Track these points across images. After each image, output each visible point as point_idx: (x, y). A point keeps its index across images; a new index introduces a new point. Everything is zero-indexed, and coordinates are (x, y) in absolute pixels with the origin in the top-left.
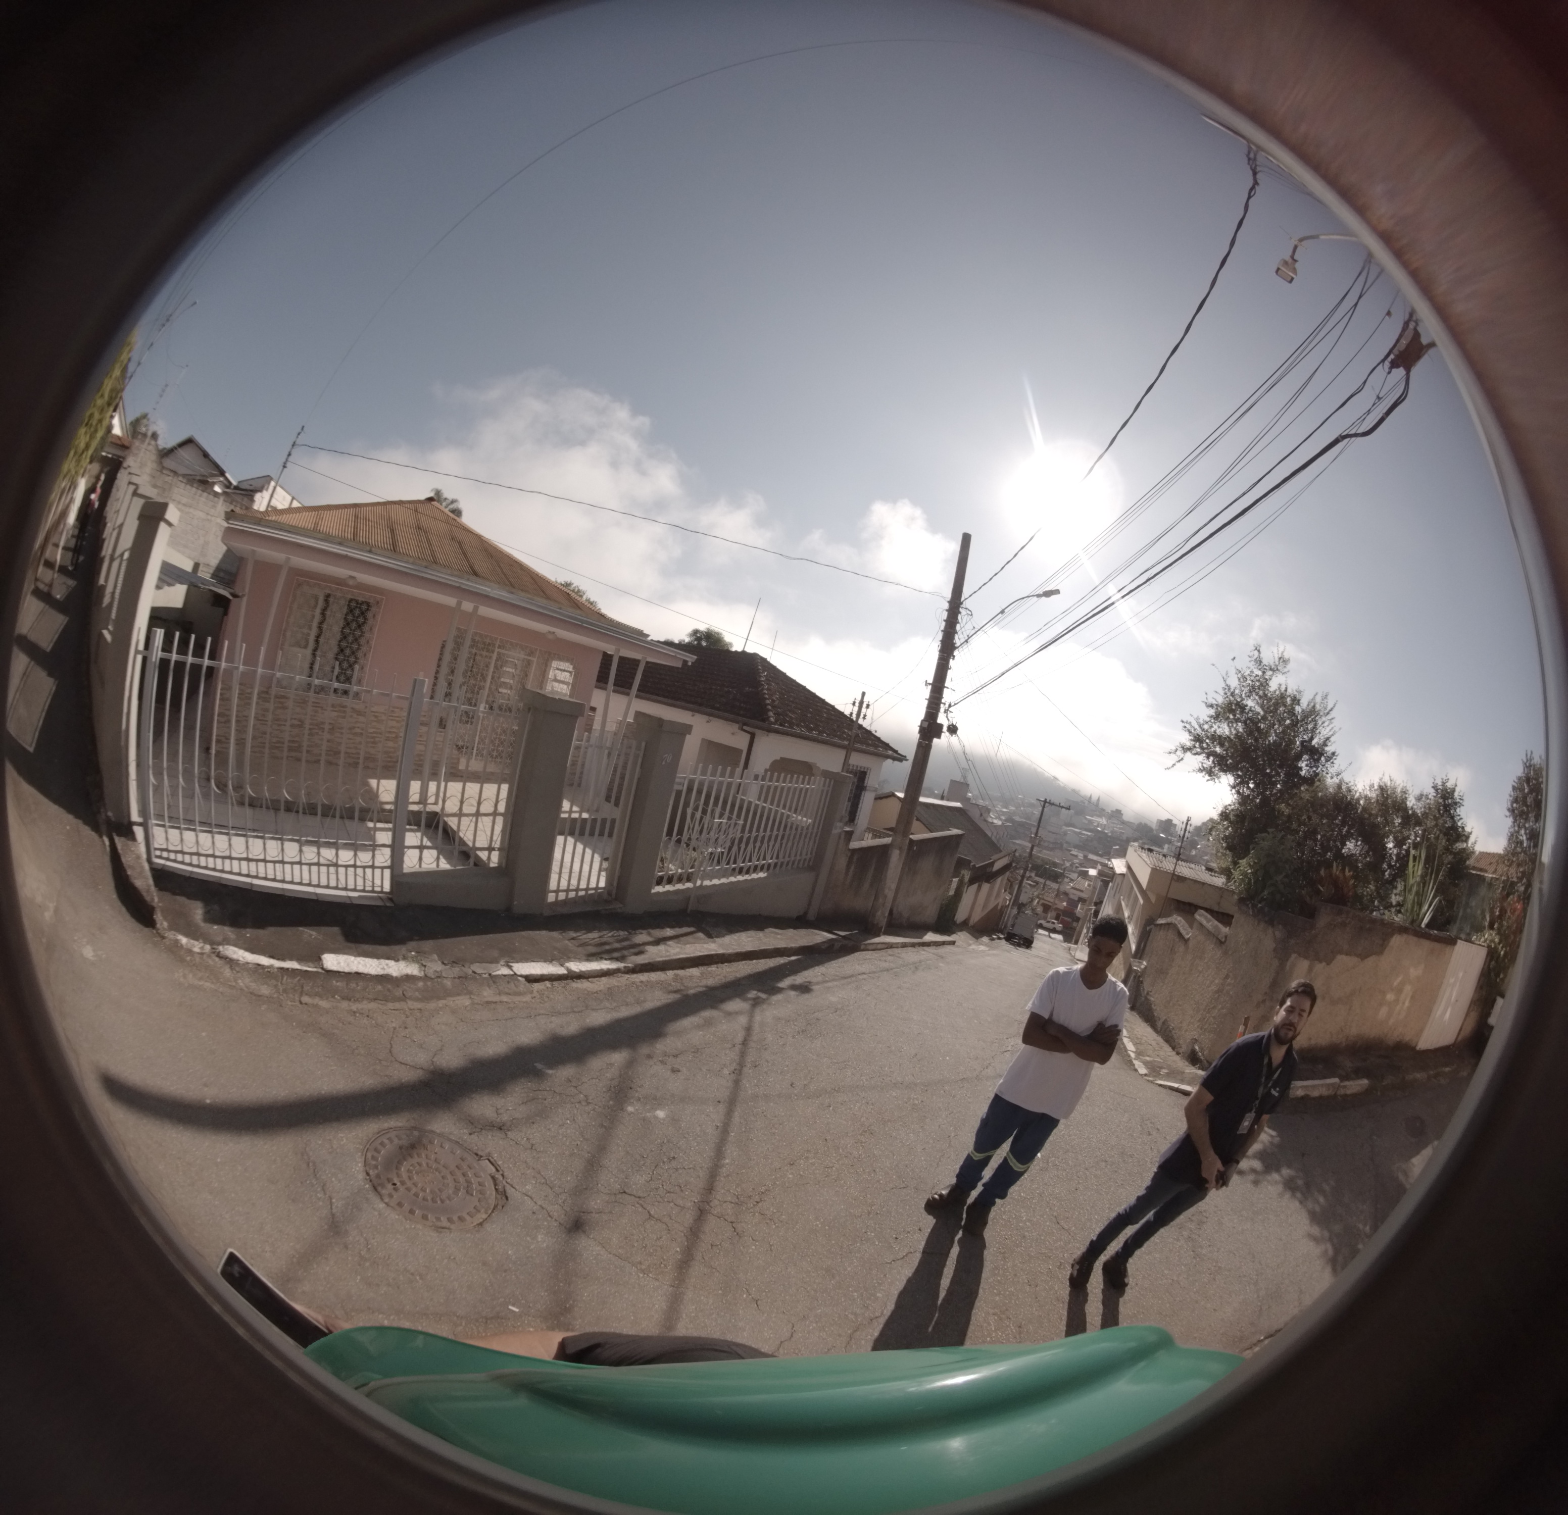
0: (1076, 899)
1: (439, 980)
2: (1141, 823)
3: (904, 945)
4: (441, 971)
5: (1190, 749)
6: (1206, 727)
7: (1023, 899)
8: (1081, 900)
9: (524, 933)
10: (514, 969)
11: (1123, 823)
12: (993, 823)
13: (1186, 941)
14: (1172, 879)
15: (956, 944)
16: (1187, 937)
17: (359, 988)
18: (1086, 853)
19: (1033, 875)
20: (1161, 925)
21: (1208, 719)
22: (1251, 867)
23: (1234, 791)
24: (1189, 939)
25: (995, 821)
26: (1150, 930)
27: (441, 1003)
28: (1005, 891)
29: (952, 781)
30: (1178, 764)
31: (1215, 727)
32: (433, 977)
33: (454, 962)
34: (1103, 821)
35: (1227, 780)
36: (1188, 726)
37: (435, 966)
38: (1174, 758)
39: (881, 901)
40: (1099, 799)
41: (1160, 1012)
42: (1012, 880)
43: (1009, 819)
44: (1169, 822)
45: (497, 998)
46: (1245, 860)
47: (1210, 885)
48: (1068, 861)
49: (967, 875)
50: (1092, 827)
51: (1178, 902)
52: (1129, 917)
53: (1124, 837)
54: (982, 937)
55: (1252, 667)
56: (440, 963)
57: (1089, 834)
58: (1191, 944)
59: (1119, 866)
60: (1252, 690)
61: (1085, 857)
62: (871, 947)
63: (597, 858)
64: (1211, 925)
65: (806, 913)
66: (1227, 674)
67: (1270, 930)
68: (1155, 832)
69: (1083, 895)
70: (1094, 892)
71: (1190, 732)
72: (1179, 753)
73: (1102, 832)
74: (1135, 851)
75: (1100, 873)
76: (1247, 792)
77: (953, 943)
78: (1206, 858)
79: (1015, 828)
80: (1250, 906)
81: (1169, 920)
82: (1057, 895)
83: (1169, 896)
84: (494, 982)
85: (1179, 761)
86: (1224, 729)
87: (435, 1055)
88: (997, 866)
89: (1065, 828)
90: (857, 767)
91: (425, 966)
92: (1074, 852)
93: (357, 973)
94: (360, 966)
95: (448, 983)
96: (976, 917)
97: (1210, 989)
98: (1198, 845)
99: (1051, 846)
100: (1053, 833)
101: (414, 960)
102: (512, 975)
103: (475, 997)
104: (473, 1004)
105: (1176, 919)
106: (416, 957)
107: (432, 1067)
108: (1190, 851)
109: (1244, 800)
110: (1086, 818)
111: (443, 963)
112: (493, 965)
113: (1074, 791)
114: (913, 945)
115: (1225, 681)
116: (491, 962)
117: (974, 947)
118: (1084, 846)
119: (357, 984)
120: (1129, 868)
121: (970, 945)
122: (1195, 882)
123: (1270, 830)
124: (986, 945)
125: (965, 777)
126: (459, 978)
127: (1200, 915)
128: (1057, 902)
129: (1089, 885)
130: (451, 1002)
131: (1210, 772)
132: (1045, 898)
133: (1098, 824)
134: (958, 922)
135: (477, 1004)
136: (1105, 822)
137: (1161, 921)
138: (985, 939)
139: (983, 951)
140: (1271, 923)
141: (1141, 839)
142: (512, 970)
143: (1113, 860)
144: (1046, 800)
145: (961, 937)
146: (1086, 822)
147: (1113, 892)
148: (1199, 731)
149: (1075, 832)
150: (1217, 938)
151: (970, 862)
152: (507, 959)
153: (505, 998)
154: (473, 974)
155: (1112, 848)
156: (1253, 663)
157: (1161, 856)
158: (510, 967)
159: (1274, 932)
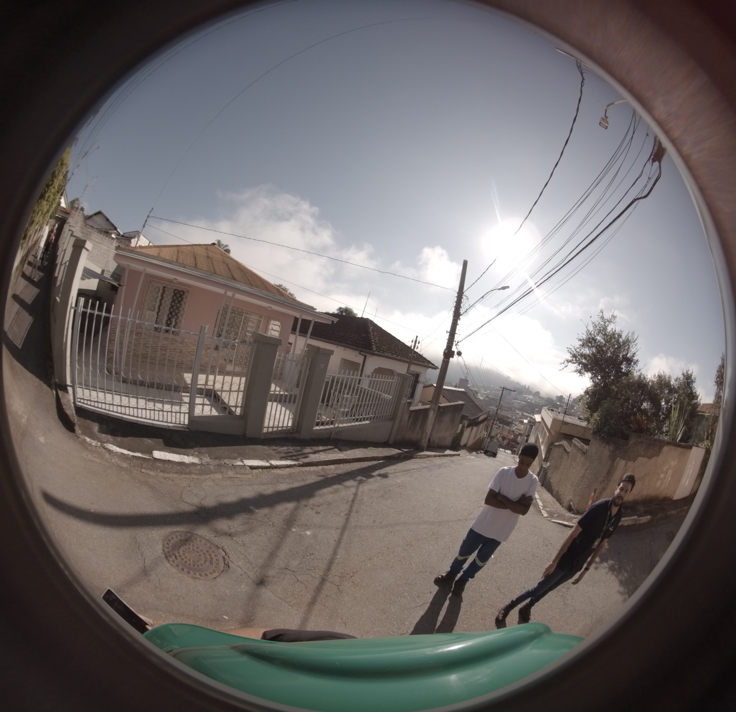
0: (518, 434)
1: (208, 466)
2: (548, 398)
3: (435, 456)
4: (209, 462)
5: (570, 361)
6: (578, 350)
7: (493, 434)
8: (520, 434)
9: (250, 446)
10: (244, 462)
11: (540, 398)
12: (479, 399)
13: (568, 453)
14: (562, 423)
15: (460, 455)
16: (568, 451)
17: (169, 467)
18: (523, 412)
19: (498, 423)
20: (557, 445)
21: (579, 346)
22: (599, 416)
23: (591, 380)
24: (569, 452)
25: (481, 398)
26: (552, 448)
27: (208, 476)
28: (484, 430)
29: (461, 379)
30: (565, 368)
31: (582, 350)
32: (205, 464)
33: (215, 458)
34: (531, 397)
35: (588, 375)
36: (570, 350)
37: (206, 459)
38: (563, 366)
39: (424, 435)
40: (529, 387)
41: (555, 487)
42: (488, 425)
43: (487, 397)
44: (561, 397)
45: (235, 476)
46: (596, 414)
47: (580, 426)
48: (514, 416)
49: (466, 423)
50: (526, 400)
51: (565, 434)
52: (542, 442)
53: (541, 404)
54: (473, 452)
55: (600, 321)
56: (209, 458)
57: (524, 403)
58: (570, 454)
59: (538, 418)
60: (600, 331)
61: (522, 414)
62: (419, 457)
63: (288, 412)
64: (580, 445)
65: (388, 440)
66: (588, 324)
67: (607, 447)
68: (555, 402)
69: (521, 432)
70: (526, 431)
71: (571, 353)
72: (565, 363)
73: (530, 402)
74: (545, 411)
75: (529, 422)
76: (597, 381)
77: (459, 455)
78: (578, 413)
79: (490, 401)
80: (598, 435)
81: (560, 443)
82: (509, 432)
83: (561, 431)
84: (234, 468)
85: (566, 367)
86: (586, 351)
87: (202, 500)
88: (481, 419)
89: (513, 401)
90: (413, 371)
91: (202, 459)
92: (517, 412)
93: (169, 461)
94: (171, 457)
95: (212, 468)
96: (470, 443)
97: (579, 476)
98: (575, 407)
99: (506, 409)
100: (508, 403)
101: (197, 456)
102: (243, 465)
103: (225, 475)
104: (223, 477)
105: (564, 443)
106: (198, 455)
107: (200, 505)
108: (571, 410)
109: (596, 385)
110: (523, 396)
111: (210, 458)
112: (235, 460)
113: (517, 383)
114: (439, 456)
115: (587, 328)
116: (234, 459)
117: (468, 457)
118: (522, 409)
119: (168, 465)
120: (542, 419)
121: (467, 456)
122: (573, 424)
123: (608, 399)
124: (475, 456)
125: (466, 377)
126: (218, 465)
127: (575, 440)
128: (509, 435)
129: (524, 427)
130: (212, 476)
131: (580, 372)
132: (503, 434)
133: (529, 398)
134: (462, 445)
135: (225, 478)
136: (532, 398)
137: (557, 444)
138: (474, 453)
139: (473, 459)
140: (608, 443)
141: (548, 405)
142: (243, 463)
143: (535, 415)
144: (504, 387)
145: (463, 452)
146: (523, 398)
147: (535, 431)
148: (575, 352)
149: (518, 402)
150: (583, 451)
151: (468, 417)
152: (241, 458)
153: (239, 476)
154: (224, 464)
155: (534, 409)
156: (600, 318)
157: (557, 413)
158: (243, 462)
159: (609, 448)
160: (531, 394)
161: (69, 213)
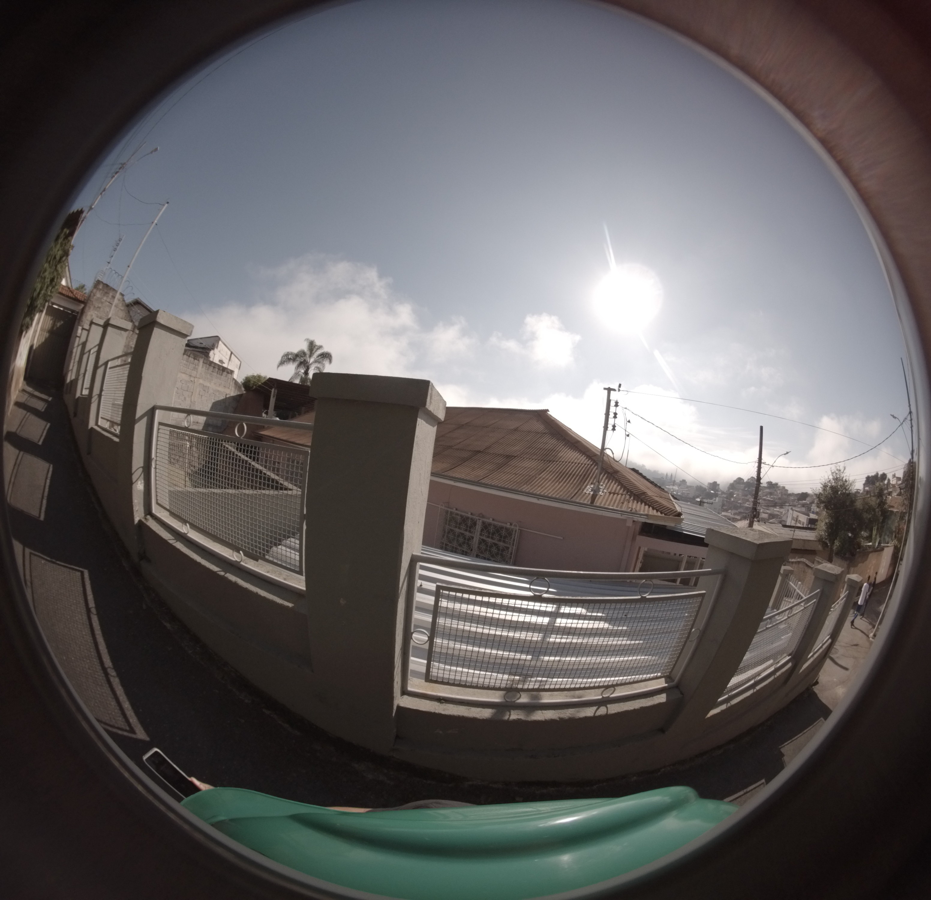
2: (698, 486)
11: (688, 487)
34: (677, 488)
40: (671, 475)
68: (707, 491)
133: (674, 489)
161: (83, 300)
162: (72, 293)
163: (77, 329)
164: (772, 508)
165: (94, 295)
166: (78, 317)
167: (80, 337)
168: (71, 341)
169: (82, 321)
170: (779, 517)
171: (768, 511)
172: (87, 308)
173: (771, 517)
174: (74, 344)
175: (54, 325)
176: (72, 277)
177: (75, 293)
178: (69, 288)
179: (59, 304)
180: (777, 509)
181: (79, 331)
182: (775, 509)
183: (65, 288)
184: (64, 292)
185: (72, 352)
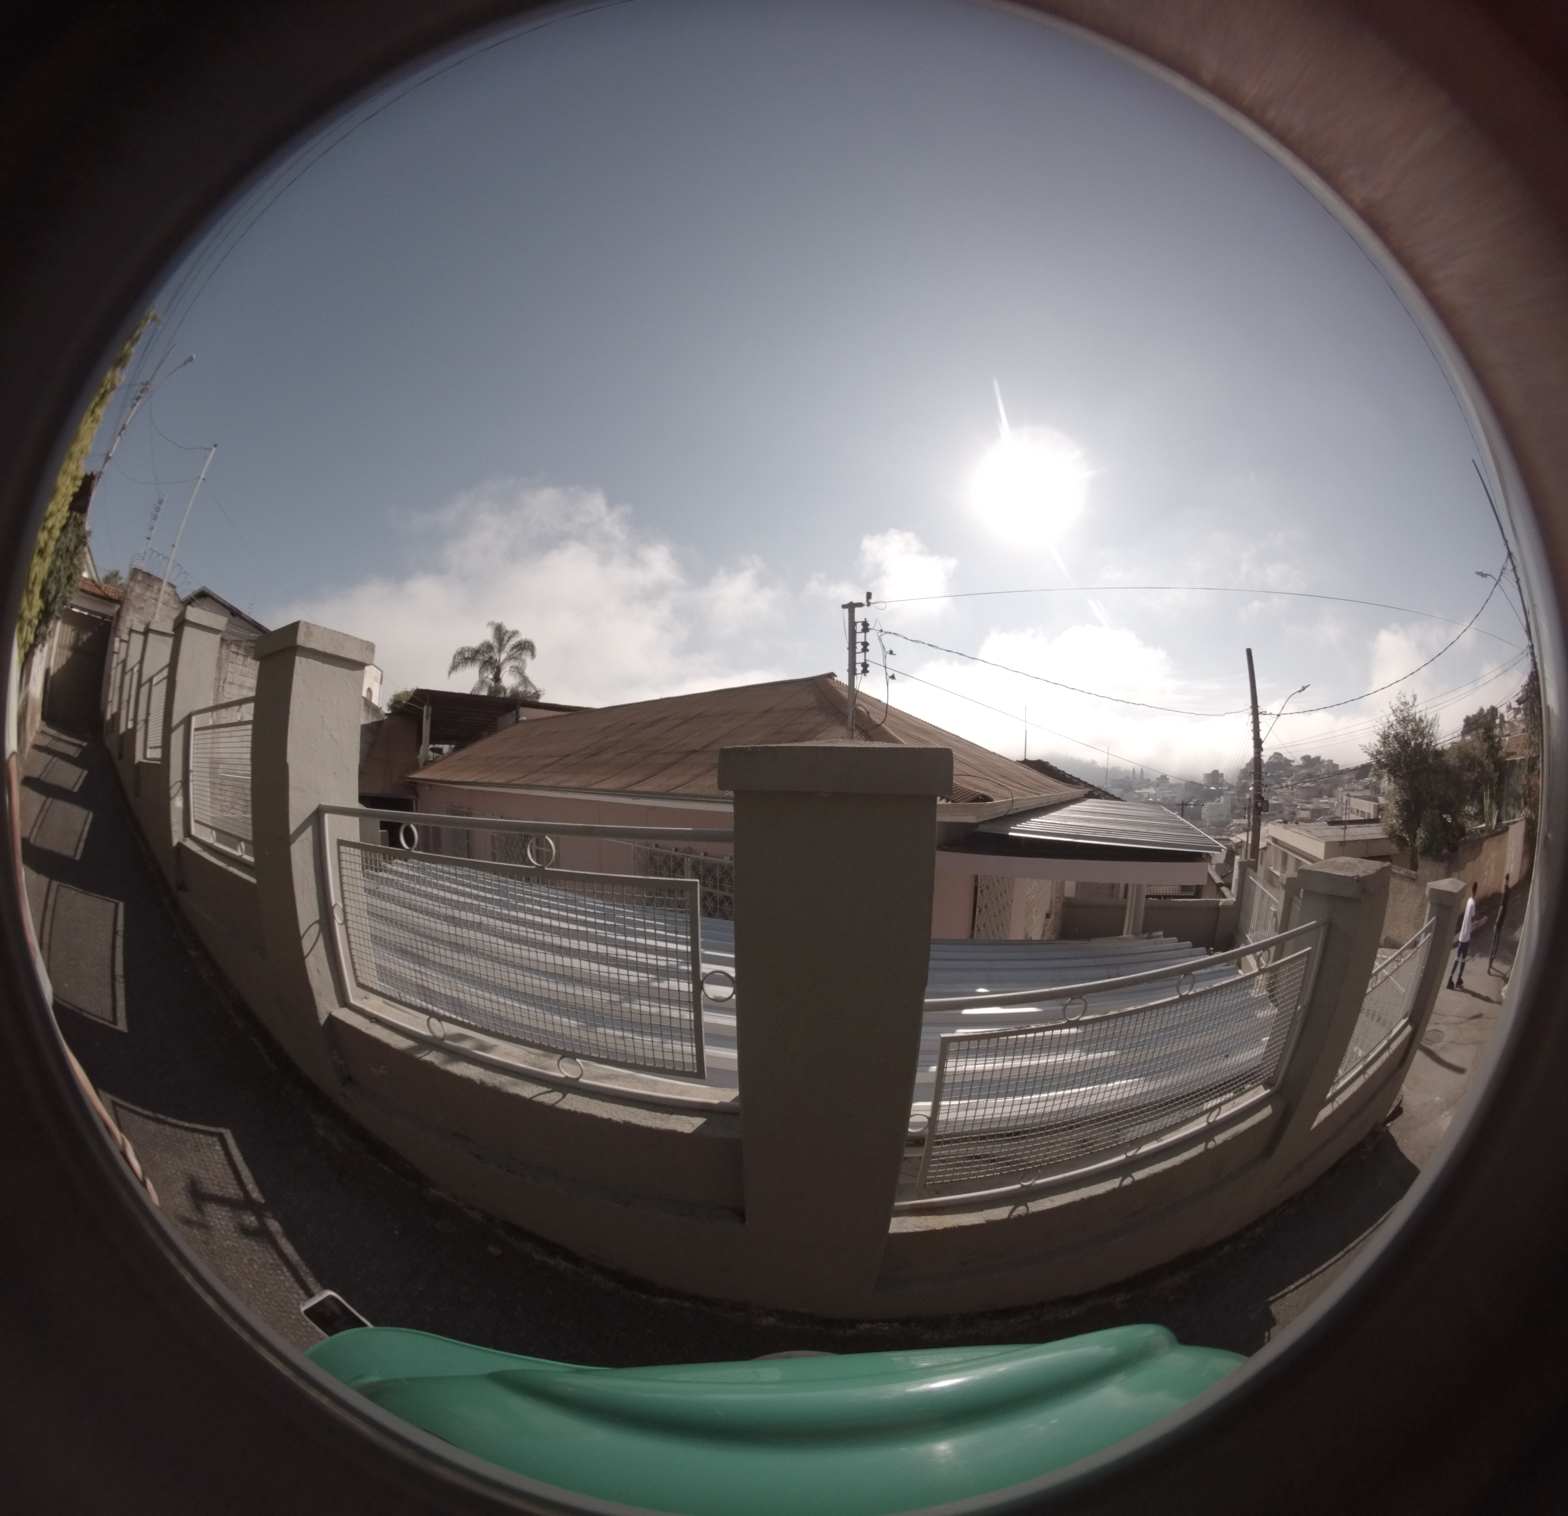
2: (1189, 782)
40: (1142, 771)
68: (1204, 786)
160: (1151, 785)
161: (117, 598)
162: (99, 588)
163: (113, 642)
164: (1315, 800)
165: (132, 591)
166: (113, 625)
167: (117, 653)
168: (107, 660)
169: (119, 630)
170: (1329, 812)
171: (1309, 806)
172: (124, 611)
173: (1316, 814)
174: (111, 664)
175: (77, 639)
176: (96, 563)
177: (103, 588)
178: (94, 582)
179: (79, 605)
180: (1325, 800)
181: (117, 644)
182: (1321, 801)
183: (87, 582)
184: (87, 588)
185: (109, 677)
